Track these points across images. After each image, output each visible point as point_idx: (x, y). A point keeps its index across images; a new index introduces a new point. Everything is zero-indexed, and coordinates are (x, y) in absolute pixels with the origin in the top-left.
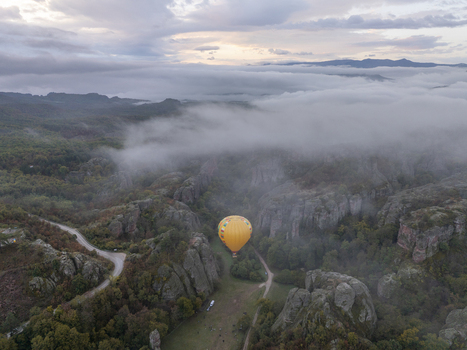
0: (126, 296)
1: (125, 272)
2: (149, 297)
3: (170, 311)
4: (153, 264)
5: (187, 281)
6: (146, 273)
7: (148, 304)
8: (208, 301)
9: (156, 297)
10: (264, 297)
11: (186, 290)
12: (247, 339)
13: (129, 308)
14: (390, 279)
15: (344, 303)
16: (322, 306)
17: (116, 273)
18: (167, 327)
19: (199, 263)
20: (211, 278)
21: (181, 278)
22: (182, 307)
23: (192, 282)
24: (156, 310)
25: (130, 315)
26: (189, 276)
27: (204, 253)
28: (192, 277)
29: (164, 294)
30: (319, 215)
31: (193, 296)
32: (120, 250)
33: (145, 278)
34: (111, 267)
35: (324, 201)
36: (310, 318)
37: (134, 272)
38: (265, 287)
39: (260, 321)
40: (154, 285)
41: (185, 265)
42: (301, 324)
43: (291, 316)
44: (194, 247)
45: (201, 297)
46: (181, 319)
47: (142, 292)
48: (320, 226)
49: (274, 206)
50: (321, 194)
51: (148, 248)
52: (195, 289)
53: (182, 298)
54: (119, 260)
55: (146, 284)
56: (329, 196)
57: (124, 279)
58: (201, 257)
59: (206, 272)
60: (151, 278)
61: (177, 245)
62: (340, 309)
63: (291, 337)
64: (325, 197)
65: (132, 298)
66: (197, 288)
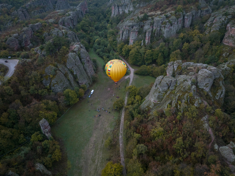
0: (18, 92)
1: (16, 73)
2: (40, 91)
3: (57, 101)
4: (40, 66)
5: (70, 76)
6: (34, 73)
7: (39, 97)
8: (89, 91)
9: (45, 91)
10: (130, 85)
11: (70, 84)
12: (123, 117)
13: (22, 101)
14: (226, 66)
15: (206, 86)
16: (190, 89)
17: (10, 75)
18: (56, 114)
19: (79, 63)
20: (89, 74)
21: (66, 75)
22: (68, 97)
23: (75, 77)
24: (45, 101)
25: (21, 107)
26: (72, 73)
27: (82, 55)
28: (75, 73)
29: (53, 88)
30: (165, 27)
31: (76, 88)
32: (13, 57)
33: (35, 76)
34: (6, 70)
35: (167, 17)
36: (180, 99)
37: (24, 72)
38: (129, 78)
39: (130, 102)
40: (44, 82)
41: (67, 65)
42: (170, 104)
43: (158, 98)
44: (74, 52)
45: (83, 88)
46: (69, 106)
47: (32, 88)
48: (165, 35)
49: (131, 24)
50: (166, 12)
51: (36, 54)
52: (78, 83)
53: (67, 90)
54: (13, 65)
55: (36, 81)
56: (171, 14)
57: (15, 78)
58: (80, 59)
59: (85, 70)
60: (39, 77)
61: (59, 50)
62: (203, 90)
63: (162, 115)
64: (169, 14)
65: (23, 93)
66: (80, 82)
